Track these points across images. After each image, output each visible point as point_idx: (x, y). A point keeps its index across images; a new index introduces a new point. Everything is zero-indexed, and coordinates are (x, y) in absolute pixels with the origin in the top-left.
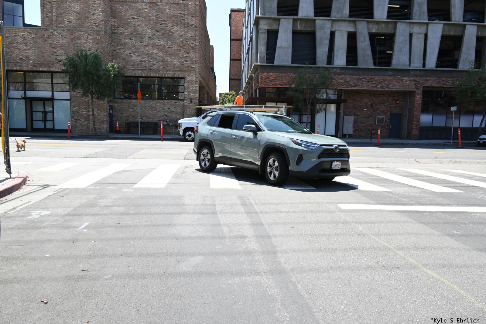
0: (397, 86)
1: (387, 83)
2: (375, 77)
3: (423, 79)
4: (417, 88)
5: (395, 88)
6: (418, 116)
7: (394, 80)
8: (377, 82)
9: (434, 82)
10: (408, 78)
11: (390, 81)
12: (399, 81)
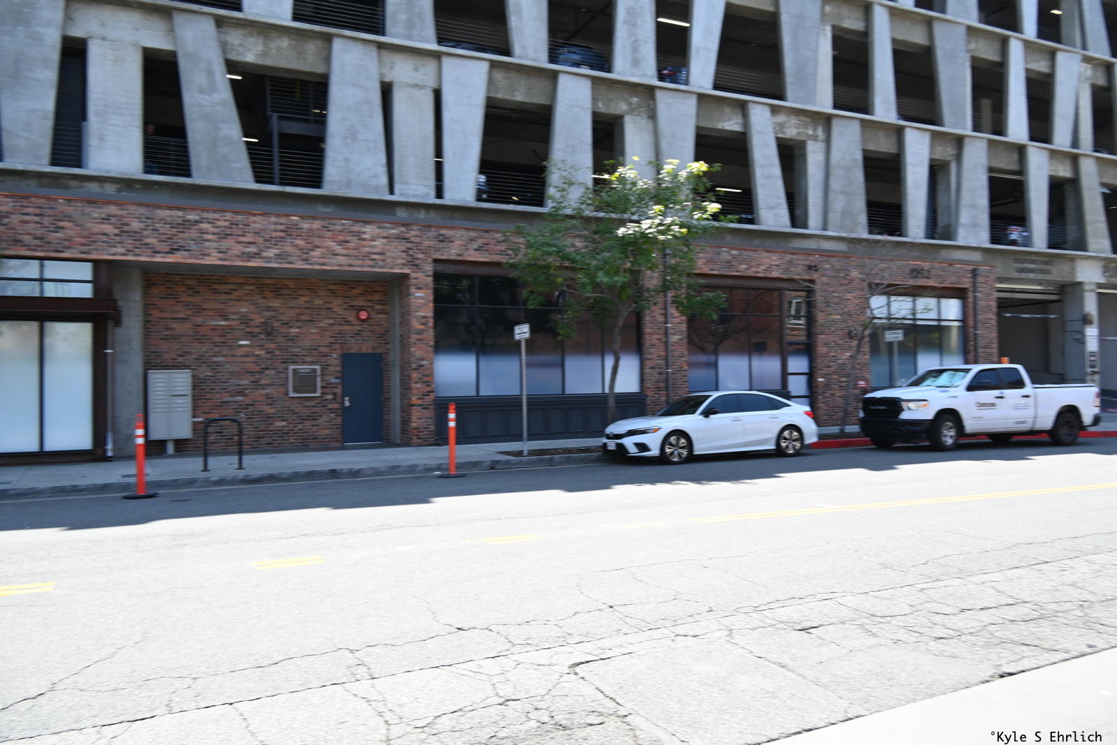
0: (338, 255)
1: (300, 242)
2: (253, 219)
3: (432, 233)
4: (413, 265)
5: (333, 261)
6: (424, 363)
7: (329, 234)
8: (261, 240)
9: (470, 246)
10: (379, 228)
11: (313, 237)
12: (349, 238)
